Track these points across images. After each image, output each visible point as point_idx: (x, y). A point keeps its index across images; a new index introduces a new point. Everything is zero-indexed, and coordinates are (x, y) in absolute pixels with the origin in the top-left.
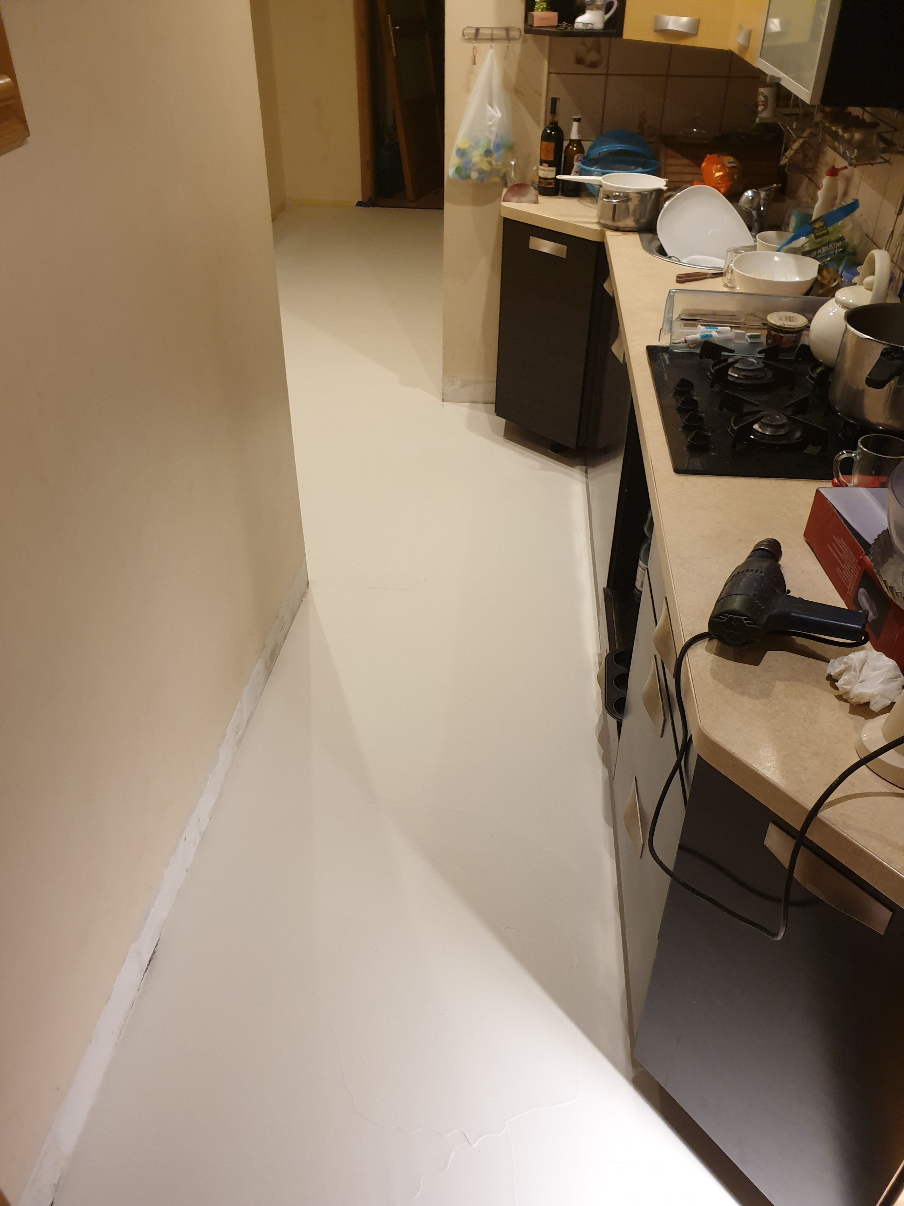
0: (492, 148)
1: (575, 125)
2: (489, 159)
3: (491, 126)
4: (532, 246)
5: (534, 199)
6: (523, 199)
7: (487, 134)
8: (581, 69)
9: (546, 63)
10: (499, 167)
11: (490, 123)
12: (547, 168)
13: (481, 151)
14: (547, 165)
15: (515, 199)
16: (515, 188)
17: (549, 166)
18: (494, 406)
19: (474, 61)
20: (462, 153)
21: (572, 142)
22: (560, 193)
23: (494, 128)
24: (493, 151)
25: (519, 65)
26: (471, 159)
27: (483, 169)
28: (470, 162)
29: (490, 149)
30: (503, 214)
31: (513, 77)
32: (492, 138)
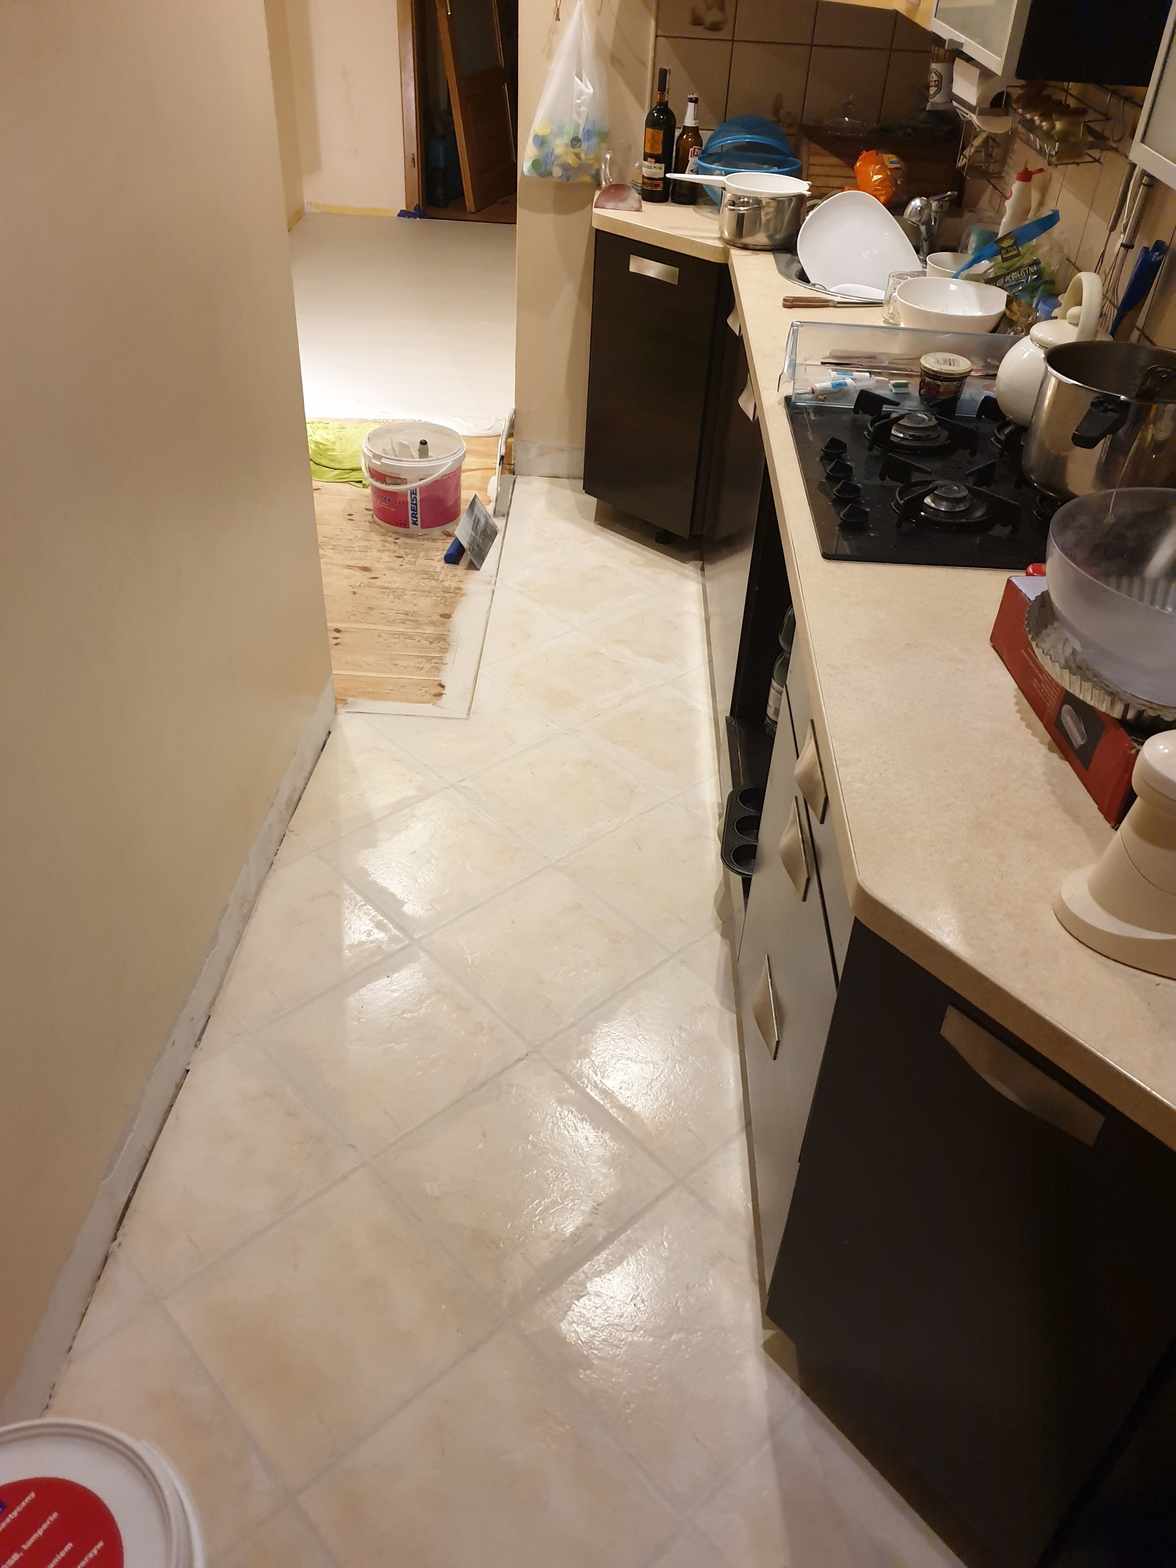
0: (580, 136)
1: (691, 106)
2: (577, 150)
3: (580, 105)
4: (632, 269)
5: (636, 206)
6: (621, 205)
7: (575, 116)
8: (699, 31)
9: (653, 23)
10: (591, 162)
11: (579, 101)
12: (653, 165)
13: (567, 139)
14: (653, 160)
15: (611, 204)
16: (611, 191)
17: (656, 163)
18: (582, 481)
19: (558, 15)
20: (541, 142)
21: (686, 129)
22: (670, 198)
23: (583, 109)
24: (582, 139)
25: (616, 22)
26: (553, 150)
27: (568, 163)
28: (552, 154)
29: (578, 137)
30: (595, 225)
31: (609, 39)
32: (580, 121)
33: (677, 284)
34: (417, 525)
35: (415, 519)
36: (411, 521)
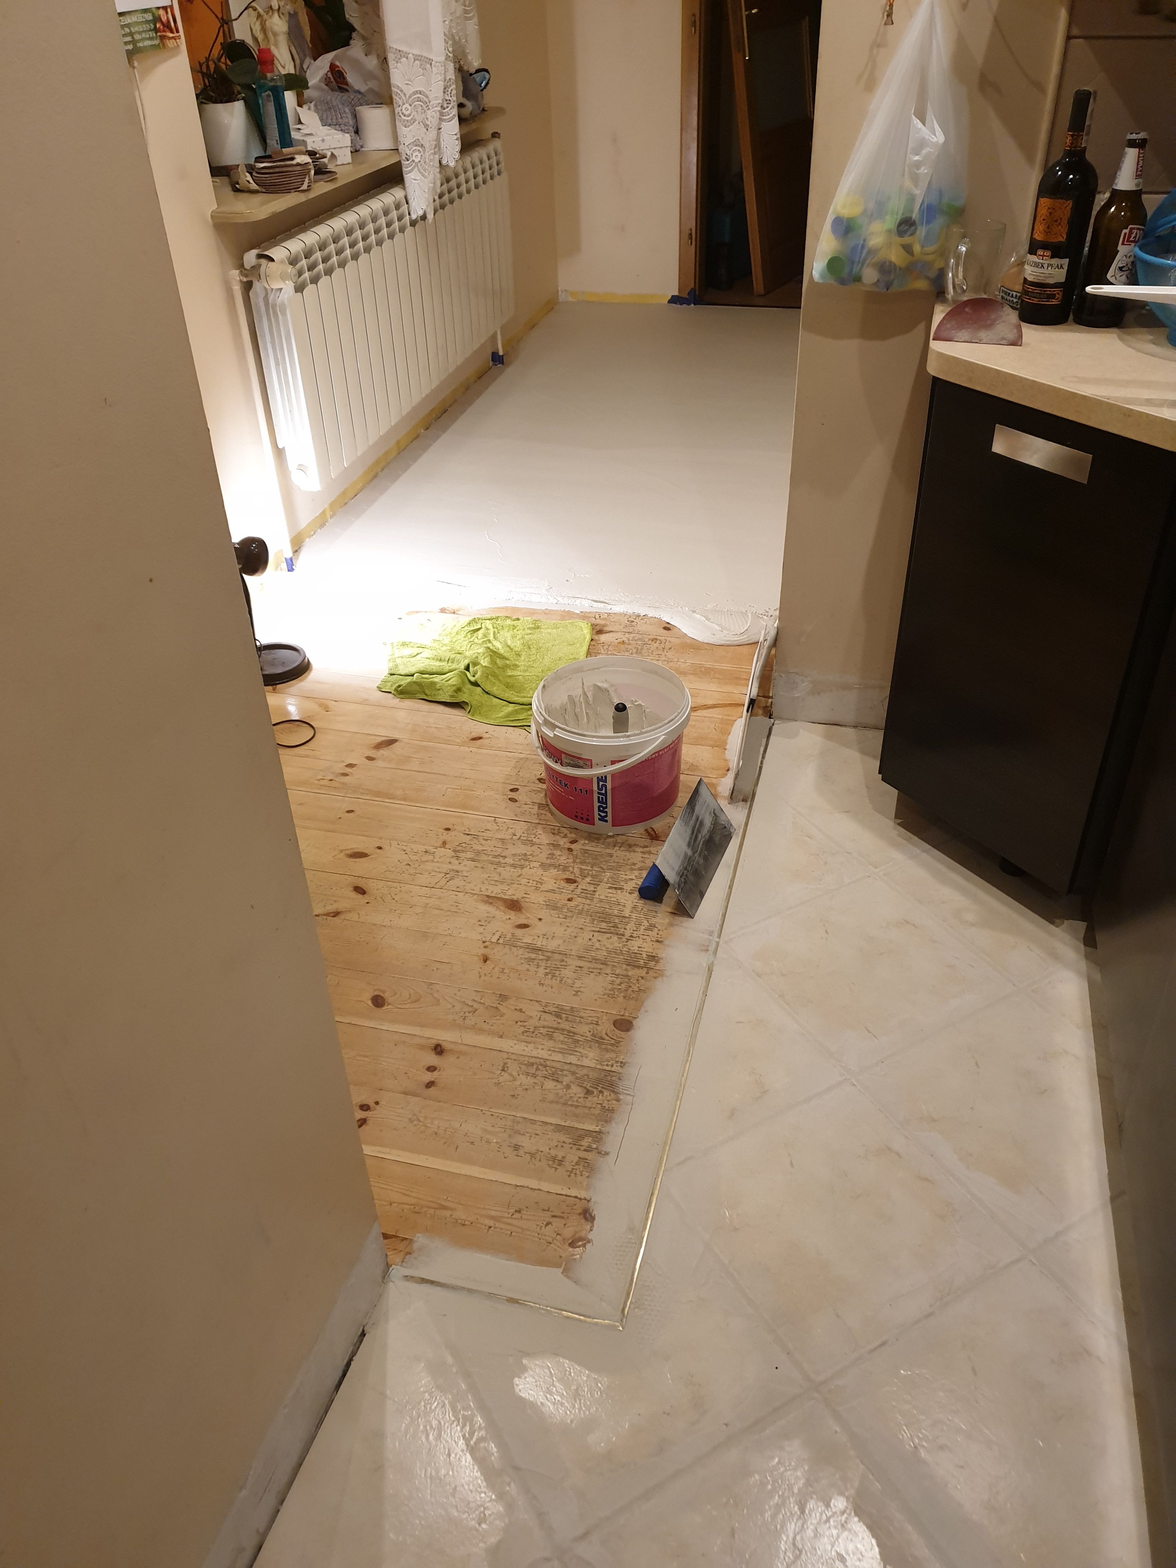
0: (915, 215)
1: (1132, 154)
2: (907, 240)
3: (918, 165)
4: (999, 447)
5: (1011, 335)
6: (983, 334)
7: (908, 183)
8: (1151, 24)
9: (1064, 16)
10: (930, 258)
11: (917, 158)
12: (1046, 262)
13: (890, 222)
14: (1048, 253)
15: (964, 334)
16: (967, 310)
17: (1052, 257)
19: (890, 15)
20: (845, 228)
21: (1117, 196)
22: (1071, 317)
23: (923, 170)
24: (917, 222)
25: (996, 20)
26: (864, 240)
27: (891, 262)
28: (863, 246)
29: (911, 218)
30: (933, 369)
31: (979, 48)
32: (917, 192)
33: (1085, 482)
34: (606, 821)
35: (603, 814)
36: (597, 817)
